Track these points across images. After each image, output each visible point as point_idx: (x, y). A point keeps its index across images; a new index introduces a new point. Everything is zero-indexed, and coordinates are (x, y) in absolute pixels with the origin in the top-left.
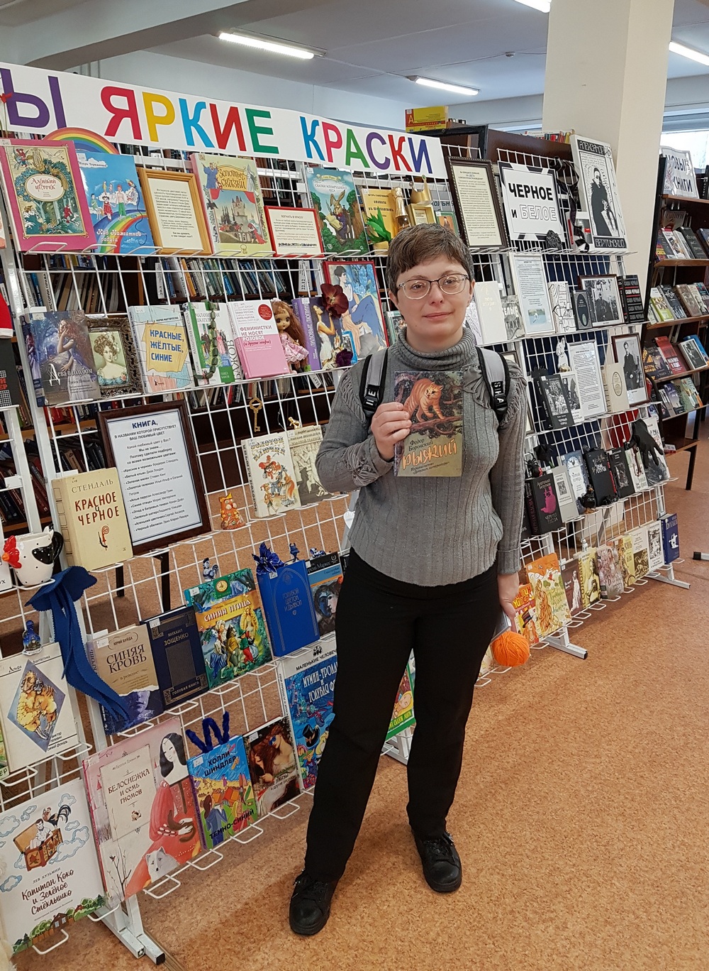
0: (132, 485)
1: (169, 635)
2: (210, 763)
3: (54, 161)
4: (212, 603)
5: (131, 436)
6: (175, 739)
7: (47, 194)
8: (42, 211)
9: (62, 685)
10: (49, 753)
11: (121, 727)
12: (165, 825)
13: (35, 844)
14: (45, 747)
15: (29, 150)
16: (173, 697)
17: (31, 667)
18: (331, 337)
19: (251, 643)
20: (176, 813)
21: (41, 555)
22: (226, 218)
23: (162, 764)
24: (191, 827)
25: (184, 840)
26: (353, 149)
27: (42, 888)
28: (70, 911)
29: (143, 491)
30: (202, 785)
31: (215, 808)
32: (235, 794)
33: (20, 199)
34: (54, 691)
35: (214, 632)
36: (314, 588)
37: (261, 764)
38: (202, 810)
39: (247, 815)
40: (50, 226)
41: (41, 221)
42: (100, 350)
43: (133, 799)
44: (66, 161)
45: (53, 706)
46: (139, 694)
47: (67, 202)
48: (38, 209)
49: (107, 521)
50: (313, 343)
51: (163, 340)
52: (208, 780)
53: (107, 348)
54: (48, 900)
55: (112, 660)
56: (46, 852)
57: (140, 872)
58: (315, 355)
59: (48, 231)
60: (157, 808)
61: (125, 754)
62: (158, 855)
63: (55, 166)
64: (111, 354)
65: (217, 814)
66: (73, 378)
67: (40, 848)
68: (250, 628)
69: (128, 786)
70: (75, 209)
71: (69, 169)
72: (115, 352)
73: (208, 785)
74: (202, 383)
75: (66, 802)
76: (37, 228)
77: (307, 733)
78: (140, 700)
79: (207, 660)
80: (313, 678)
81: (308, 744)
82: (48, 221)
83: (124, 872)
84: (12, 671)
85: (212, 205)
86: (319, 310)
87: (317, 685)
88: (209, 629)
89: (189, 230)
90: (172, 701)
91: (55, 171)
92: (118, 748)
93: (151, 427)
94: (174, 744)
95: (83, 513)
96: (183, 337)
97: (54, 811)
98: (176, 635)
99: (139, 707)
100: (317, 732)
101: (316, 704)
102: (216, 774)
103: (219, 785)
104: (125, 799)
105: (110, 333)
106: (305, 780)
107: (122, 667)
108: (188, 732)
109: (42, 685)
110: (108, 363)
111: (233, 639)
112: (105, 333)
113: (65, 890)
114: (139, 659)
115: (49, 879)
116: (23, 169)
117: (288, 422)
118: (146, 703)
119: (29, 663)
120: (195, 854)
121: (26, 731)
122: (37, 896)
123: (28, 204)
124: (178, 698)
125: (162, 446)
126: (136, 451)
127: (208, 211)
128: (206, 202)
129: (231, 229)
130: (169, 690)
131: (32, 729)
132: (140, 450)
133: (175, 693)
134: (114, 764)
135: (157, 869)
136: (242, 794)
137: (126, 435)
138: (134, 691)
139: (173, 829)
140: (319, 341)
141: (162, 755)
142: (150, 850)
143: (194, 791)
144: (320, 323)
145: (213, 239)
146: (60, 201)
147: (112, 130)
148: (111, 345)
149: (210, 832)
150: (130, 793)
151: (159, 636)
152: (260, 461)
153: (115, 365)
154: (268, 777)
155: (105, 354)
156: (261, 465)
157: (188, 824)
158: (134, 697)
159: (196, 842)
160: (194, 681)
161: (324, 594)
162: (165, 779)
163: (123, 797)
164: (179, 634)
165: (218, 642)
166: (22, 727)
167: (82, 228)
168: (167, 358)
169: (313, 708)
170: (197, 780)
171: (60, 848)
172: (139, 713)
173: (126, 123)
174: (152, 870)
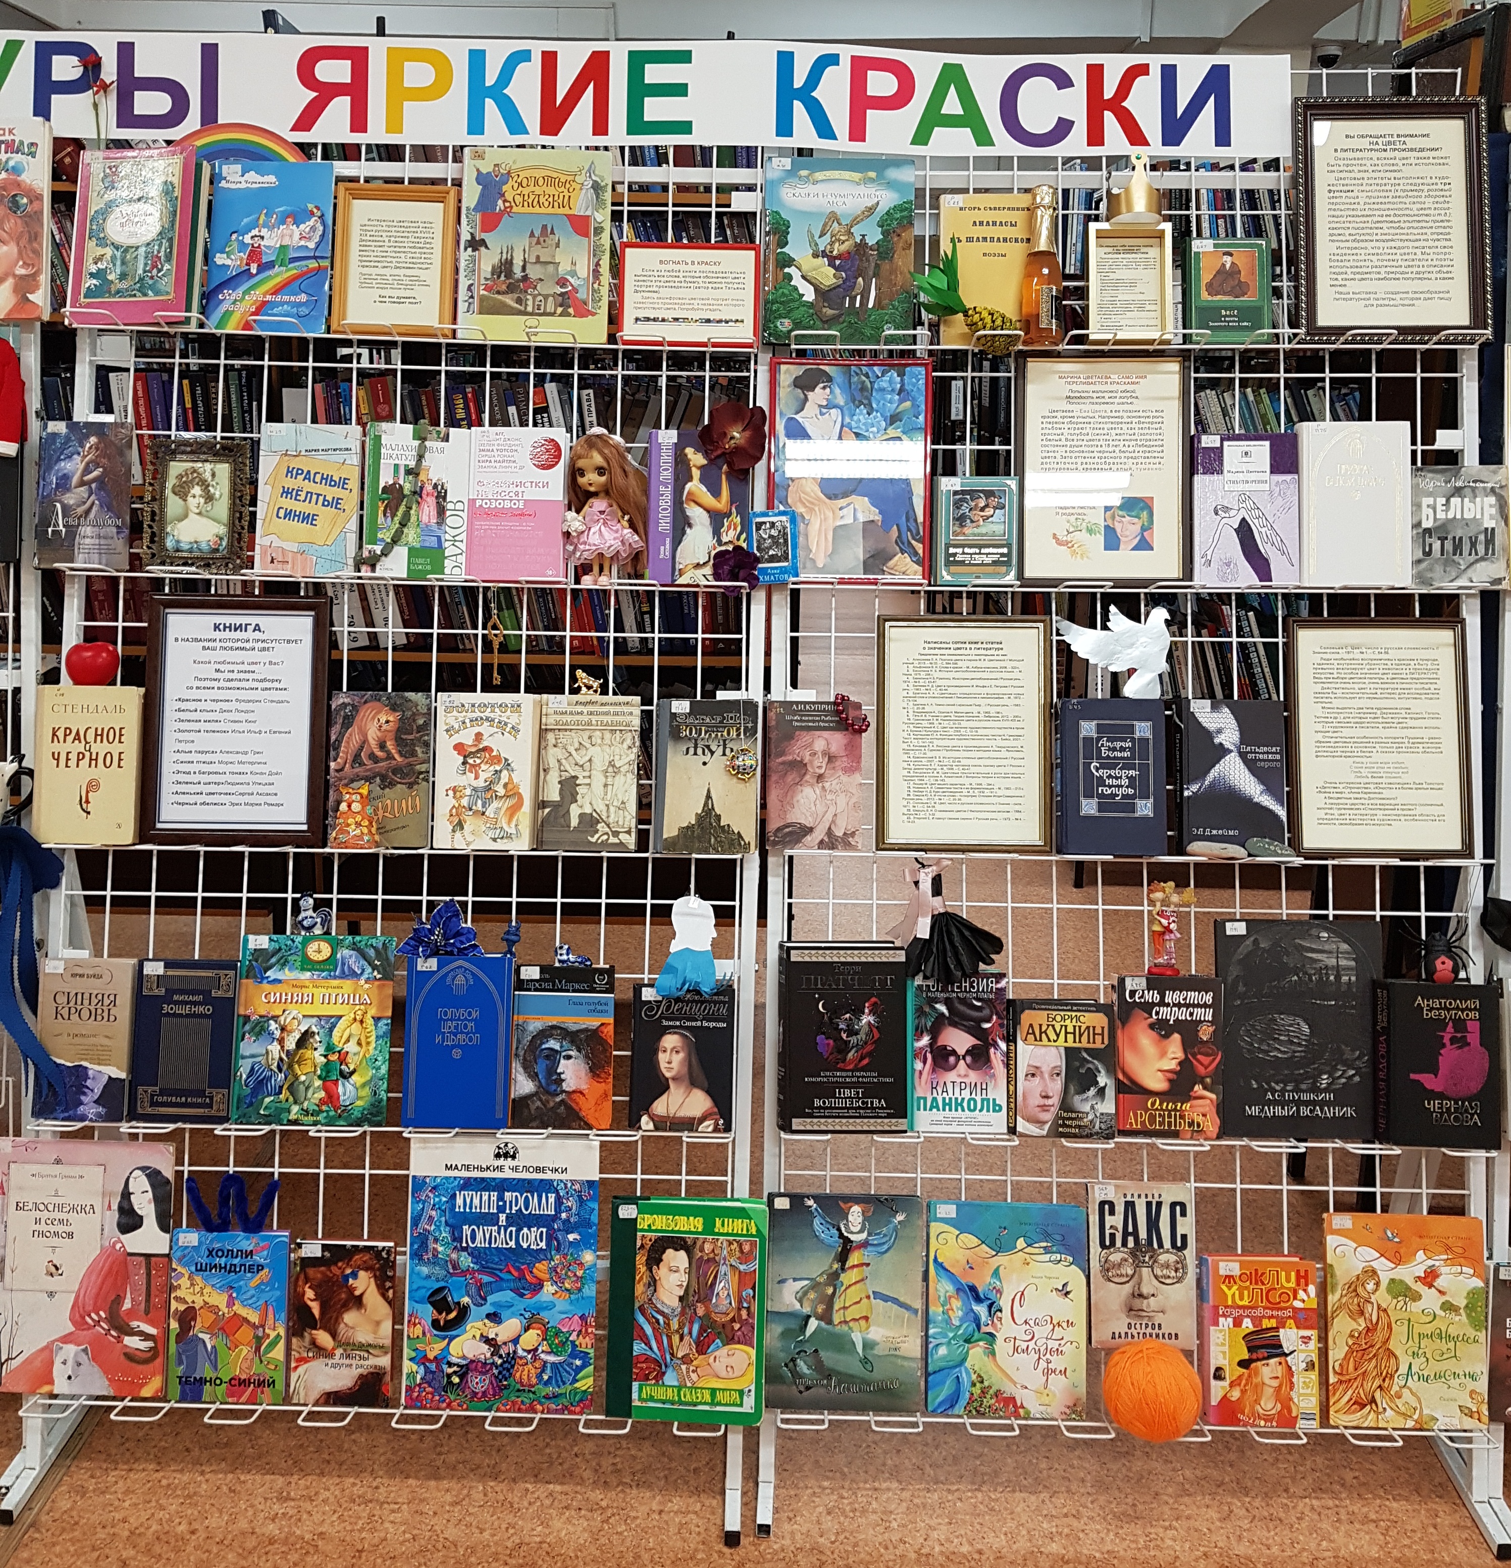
0: (183, 725)
1: (176, 998)
2: (210, 1253)
4: (287, 974)
5: (206, 644)
6: (154, 1176)
7: (132, 235)
8: (118, 263)
12: (102, 1314)
16: (153, 1104)
18: (717, 519)
19: (346, 1076)
20: (127, 1305)
22: (505, 268)
23: (121, 1209)
24: (150, 1344)
25: (131, 1356)
26: (952, 105)
29: (203, 741)
30: (184, 1282)
31: (201, 1335)
32: (245, 1333)
33: (91, 245)
35: (273, 1026)
36: (535, 1025)
37: (315, 1308)
38: (174, 1325)
39: (261, 1384)
40: (124, 285)
41: (111, 277)
42: (182, 491)
43: (55, 1241)
44: (177, 179)
46: (90, 1073)
47: (160, 245)
48: (113, 258)
49: (99, 772)
51: (308, 486)
52: (198, 1279)
53: (197, 490)
55: (62, 999)
57: (37, 1363)
58: (665, 551)
59: (118, 292)
60: (93, 1278)
61: (58, 1162)
62: (76, 1355)
64: (202, 500)
65: (200, 1347)
66: (87, 530)
68: (351, 1047)
69: (52, 1215)
71: (175, 194)
72: (209, 498)
73: (197, 1289)
76: (103, 288)
77: (439, 1300)
78: (89, 1083)
79: (243, 1071)
80: (483, 1201)
81: (435, 1324)
82: (123, 276)
83: (10, 1348)
85: (475, 244)
86: (696, 458)
87: (490, 1219)
88: (266, 1018)
89: (418, 292)
90: (150, 1110)
92: (52, 1147)
93: (250, 634)
94: (152, 1185)
95: (62, 748)
96: (354, 484)
98: (186, 1003)
99: (85, 1094)
100: (463, 1313)
101: (476, 1254)
102: (217, 1278)
103: (219, 1300)
104: (42, 1234)
105: (208, 466)
106: (409, 1389)
107: (74, 1017)
108: (189, 1180)
110: (191, 515)
111: (308, 1053)
112: (200, 465)
114: (105, 1014)
116: (110, 196)
118: (98, 1091)
120: (146, 1392)
123: (100, 251)
124: (162, 1110)
125: (262, 672)
126: (208, 671)
127: (465, 255)
128: (465, 236)
129: (511, 289)
130: (150, 1089)
132: (217, 671)
133: (160, 1099)
134: (35, 1168)
135: (69, 1378)
136: (259, 1340)
137: (196, 640)
138: (85, 1064)
139: (116, 1328)
140: (681, 524)
141: (126, 1195)
142: (66, 1339)
144: (695, 486)
145: (462, 307)
147: (306, 121)
148: (204, 485)
149: (180, 1370)
150: (52, 1229)
151: (156, 992)
152: (457, 739)
153: (204, 520)
154: (323, 1338)
155: (190, 499)
156: (459, 747)
157: (147, 1337)
159: (153, 1375)
161: (553, 1044)
162: (124, 1238)
163: (37, 1227)
164: (195, 1003)
165: (275, 1048)
167: (171, 289)
168: (309, 519)
169: (466, 1261)
170: (179, 1269)
172: (82, 1103)
173: (341, 106)
174: (59, 1372)
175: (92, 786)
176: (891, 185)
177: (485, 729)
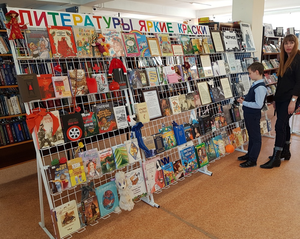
0: (148, 106)
1: (157, 138)
2: (166, 167)
3: (132, 37)
4: (165, 133)
6: (159, 161)
7: (131, 45)
9: (138, 147)
10: (136, 161)
11: (149, 157)
12: (158, 179)
13: (134, 180)
14: (135, 159)
15: (127, 35)
17: (132, 143)
18: (186, 74)
19: (173, 142)
20: (160, 177)
21: (134, 119)
22: (164, 48)
23: (157, 166)
25: (161, 183)
26: (189, 30)
27: (135, 189)
28: (140, 195)
29: (150, 108)
30: (164, 172)
31: (167, 177)
32: (171, 175)
33: (126, 46)
34: (136, 148)
35: (165, 139)
36: (185, 131)
37: (176, 169)
38: (165, 177)
39: (174, 179)
41: (130, 50)
43: (152, 173)
44: (134, 37)
45: (136, 151)
47: (135, 46)
48: (130, 48)
49: (145, 113)
50: (183, 75)
51: (153, 75)
53: (142, 77)
54: (136, 192)
55: (147, 142)
56: (136, 182)
57: (153, 188)
58: (183, 78)
59: (132, 52)
60: (156, 175)
61: (150, 163)
62: (157, 185)
63: (132, 38)
66: (138, 83)
67: (135, 181)
68: (172, 139)
69: (150, 170)
70: (137, 48)
71: (135, 39)
72: (144, 78)
74: (161, 84)
75: (139, 172)
76: (130, 52)
77: (185, 163)
79: (164, 145)
80: (185, 151)
81: (185, 166)
82: (131, 50)
84: (129, 143)
85: (161, 45)
86: (184, 68)
87: (187, 153)
88: (164, 138)
89: (157, 51)
90: (158, 152)
91: (132, 40)
92: (149, 161)
93: (151, 94)
95: (140, 111)
96: (156, 74)
97: (137, 173)
99: (152, 153)
100: (187, 163)
101: (187, 157)
102: (167, 170)
103: (168, 172)
104: (150, 172)
105: (143, 74)
106: (185, 174)
107: (149, 144)
108: (161, 160)
109: (134, 146)
111: (169, 141)
113: (139, 190)
114: (152, 143)
115: (136, 188)
116: (126, 39)
117: (178, 93)
118: (154, 152)
119: (132, 142)
120: (164, 187)
121: (132, 156)
122: (134, 191)
123: (128, 47)
124: (160, 152)
125: (153, 98)
126: (149, 99)
127: (160, 46)
128: (160, 44)
129: (165, 50)
130: (158, 150)
131: (133, 155)
134: (148, 165)
136: (172, 175)
137: (147, 95)
140: (184, 75)
141: (157, 164)
142: (155, 184)
143: (163, 173)
144: (184, 71)
145: (162, 52)
146: (133, 46)
147: (141, 30)
149: (166, 182)
151: (155, 138)
152: (173, 102)
153: (144, 80)
154: (177, 172)
156: (173, 103)
157: (162, 180)
158: (151, 150)
159: (164, 184)
160: (162, 148)
161: (187, 133)
162: (157, 169)
164: (159, 138)
165: (166, 141)
166: (131, 155)
167: (138, 51)
168: (154, 79)
169: (186, 158)
171: (138, 181)
173: (144, 28)
174: (156, 188)
175: (145, 115)
176: (188, 38)
177: (175, 100)
